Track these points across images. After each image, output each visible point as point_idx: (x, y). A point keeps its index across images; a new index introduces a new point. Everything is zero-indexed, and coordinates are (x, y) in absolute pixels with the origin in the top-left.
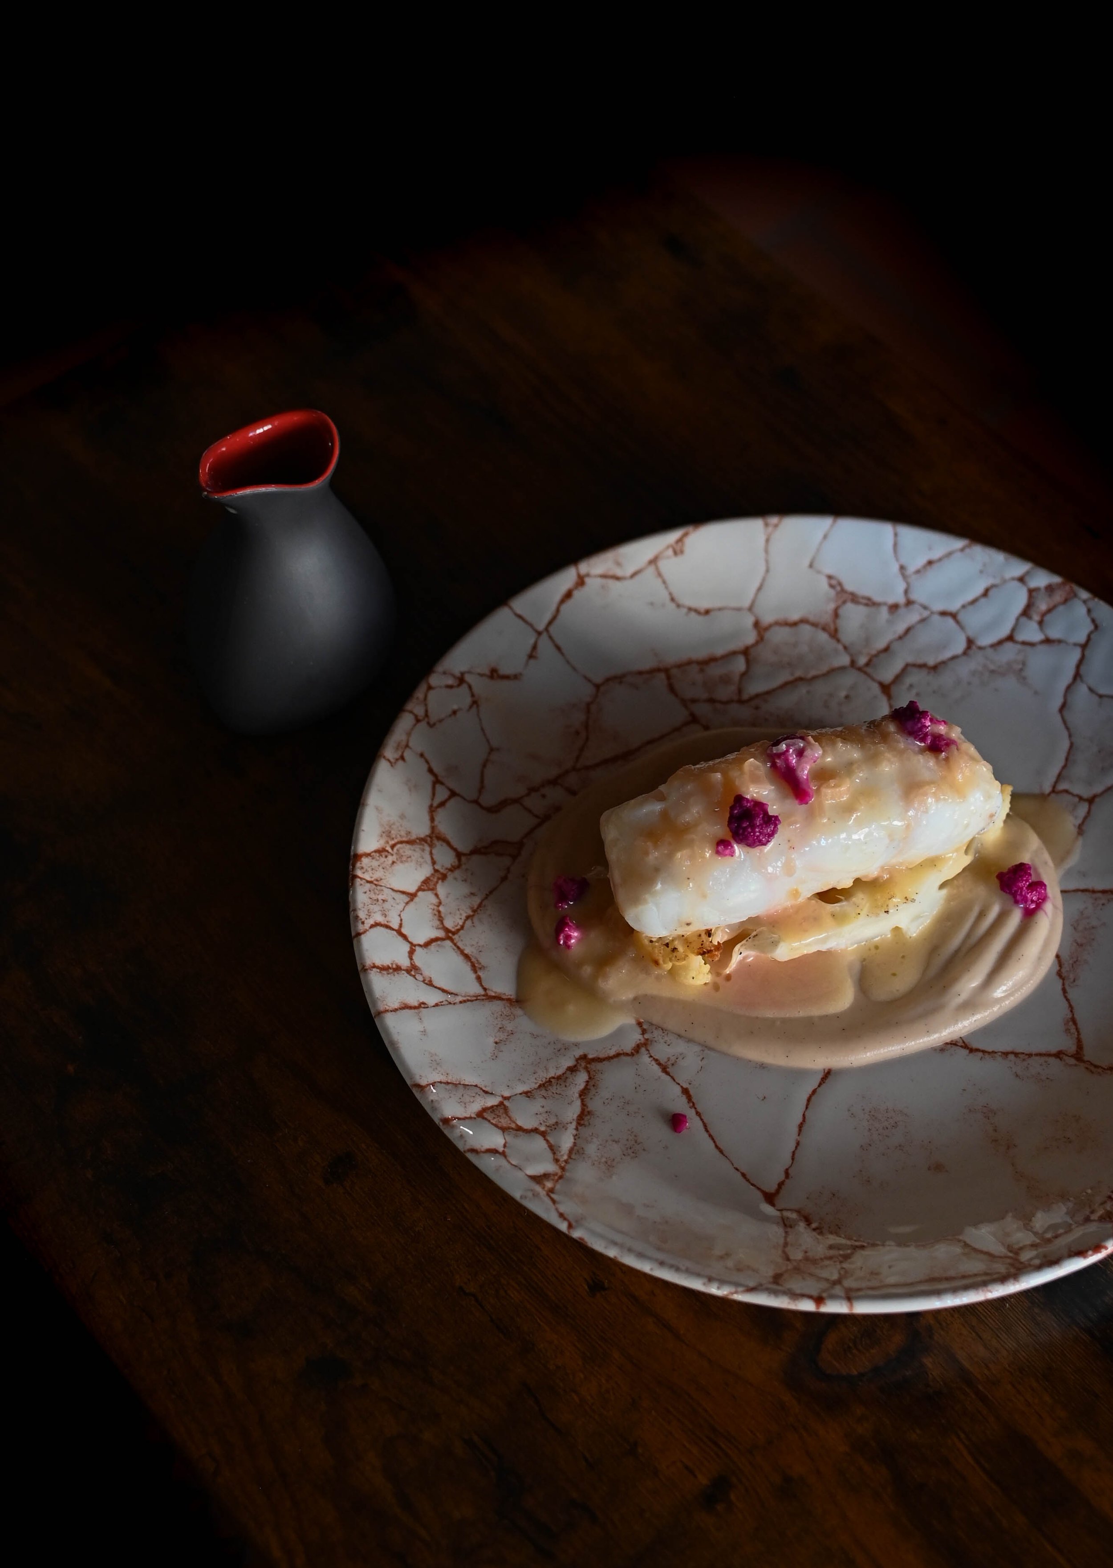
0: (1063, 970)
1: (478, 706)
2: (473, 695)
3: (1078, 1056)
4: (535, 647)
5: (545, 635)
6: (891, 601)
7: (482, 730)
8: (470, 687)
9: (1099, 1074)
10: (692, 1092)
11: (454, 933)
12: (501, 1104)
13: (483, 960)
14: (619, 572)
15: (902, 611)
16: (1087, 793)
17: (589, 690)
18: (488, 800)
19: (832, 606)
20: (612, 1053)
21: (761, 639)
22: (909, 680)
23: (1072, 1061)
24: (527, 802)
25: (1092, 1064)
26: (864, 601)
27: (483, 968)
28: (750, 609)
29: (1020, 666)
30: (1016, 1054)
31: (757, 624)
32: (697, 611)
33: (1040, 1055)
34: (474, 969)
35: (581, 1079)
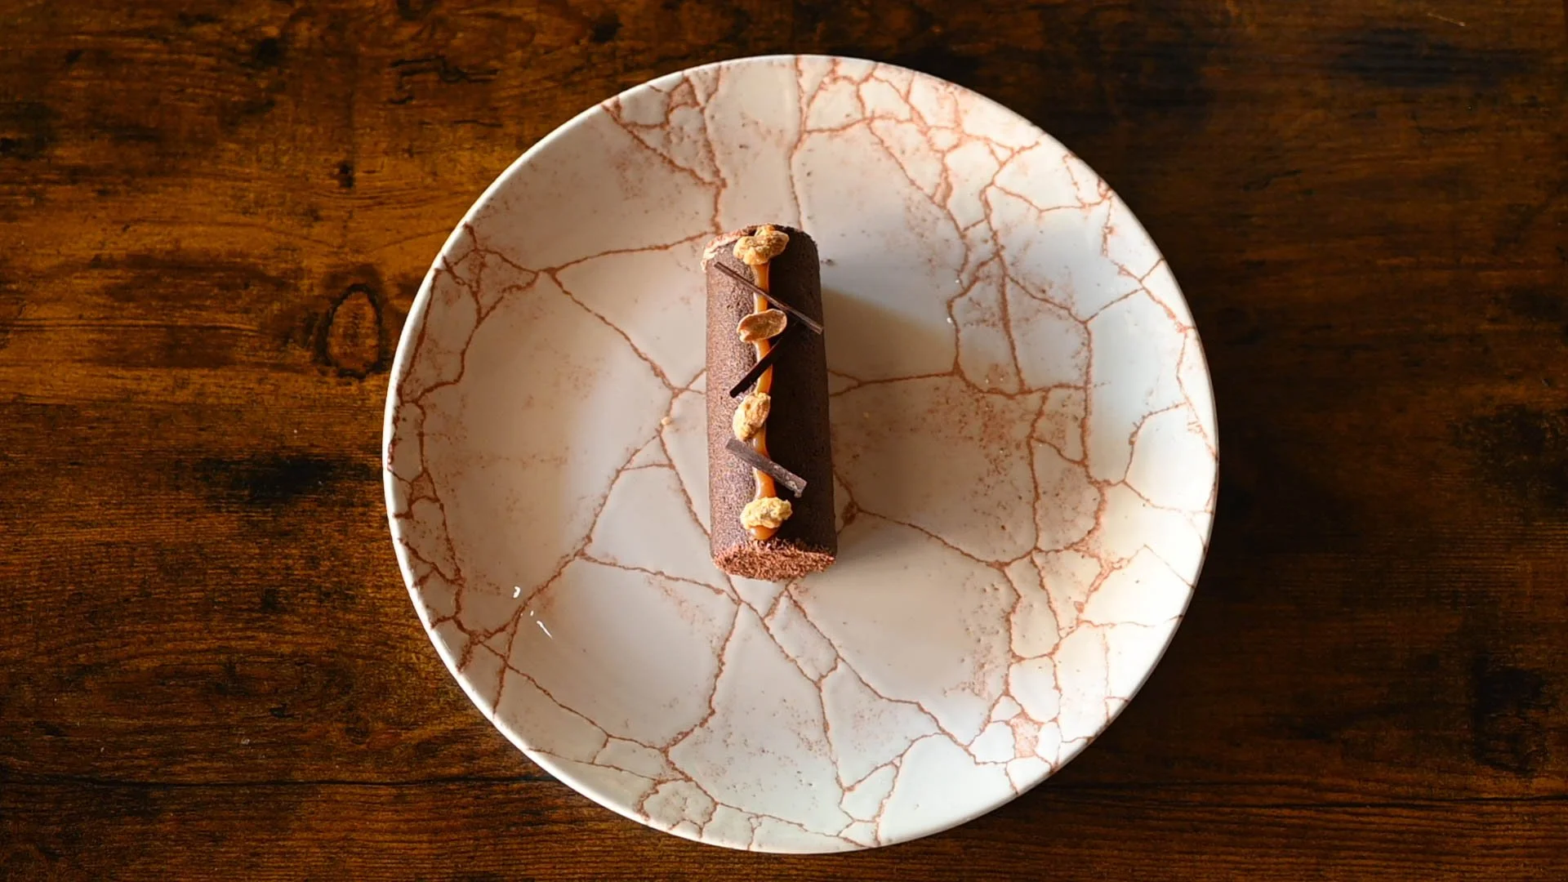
0: (663, 578)
1: (1081, 208)
2: (1090, 205)
3: (581, 553)
4: (1129, 274)
5: (1139, 286)
6: (1088, 608)
7: (1059, 208)
8: (1098, 204)
9: (559, 563)
10: (664, 252)
11: (869, 124)
12: (696, 103)
13: (838, 141)
14: (1183, 368)
15: (1075, 613)
16: (826, 684)
17: (1084, 316)
18: (992, 194)
19: (1103, 556)
20: (720, 207)
21: (1093, 482)
22: (1003, 589)
23: (579, 547)
24: (983, 226)
25: (570, 561)
26: (1096, 584)
27: (831, 138)
28: (1123, 482)
29: (976, 691)
30: (602, 505)
31: (1108, 483)
32: (1134, 434)
33: (594, 523)
34: (831, 130)
35: (707, 177)
